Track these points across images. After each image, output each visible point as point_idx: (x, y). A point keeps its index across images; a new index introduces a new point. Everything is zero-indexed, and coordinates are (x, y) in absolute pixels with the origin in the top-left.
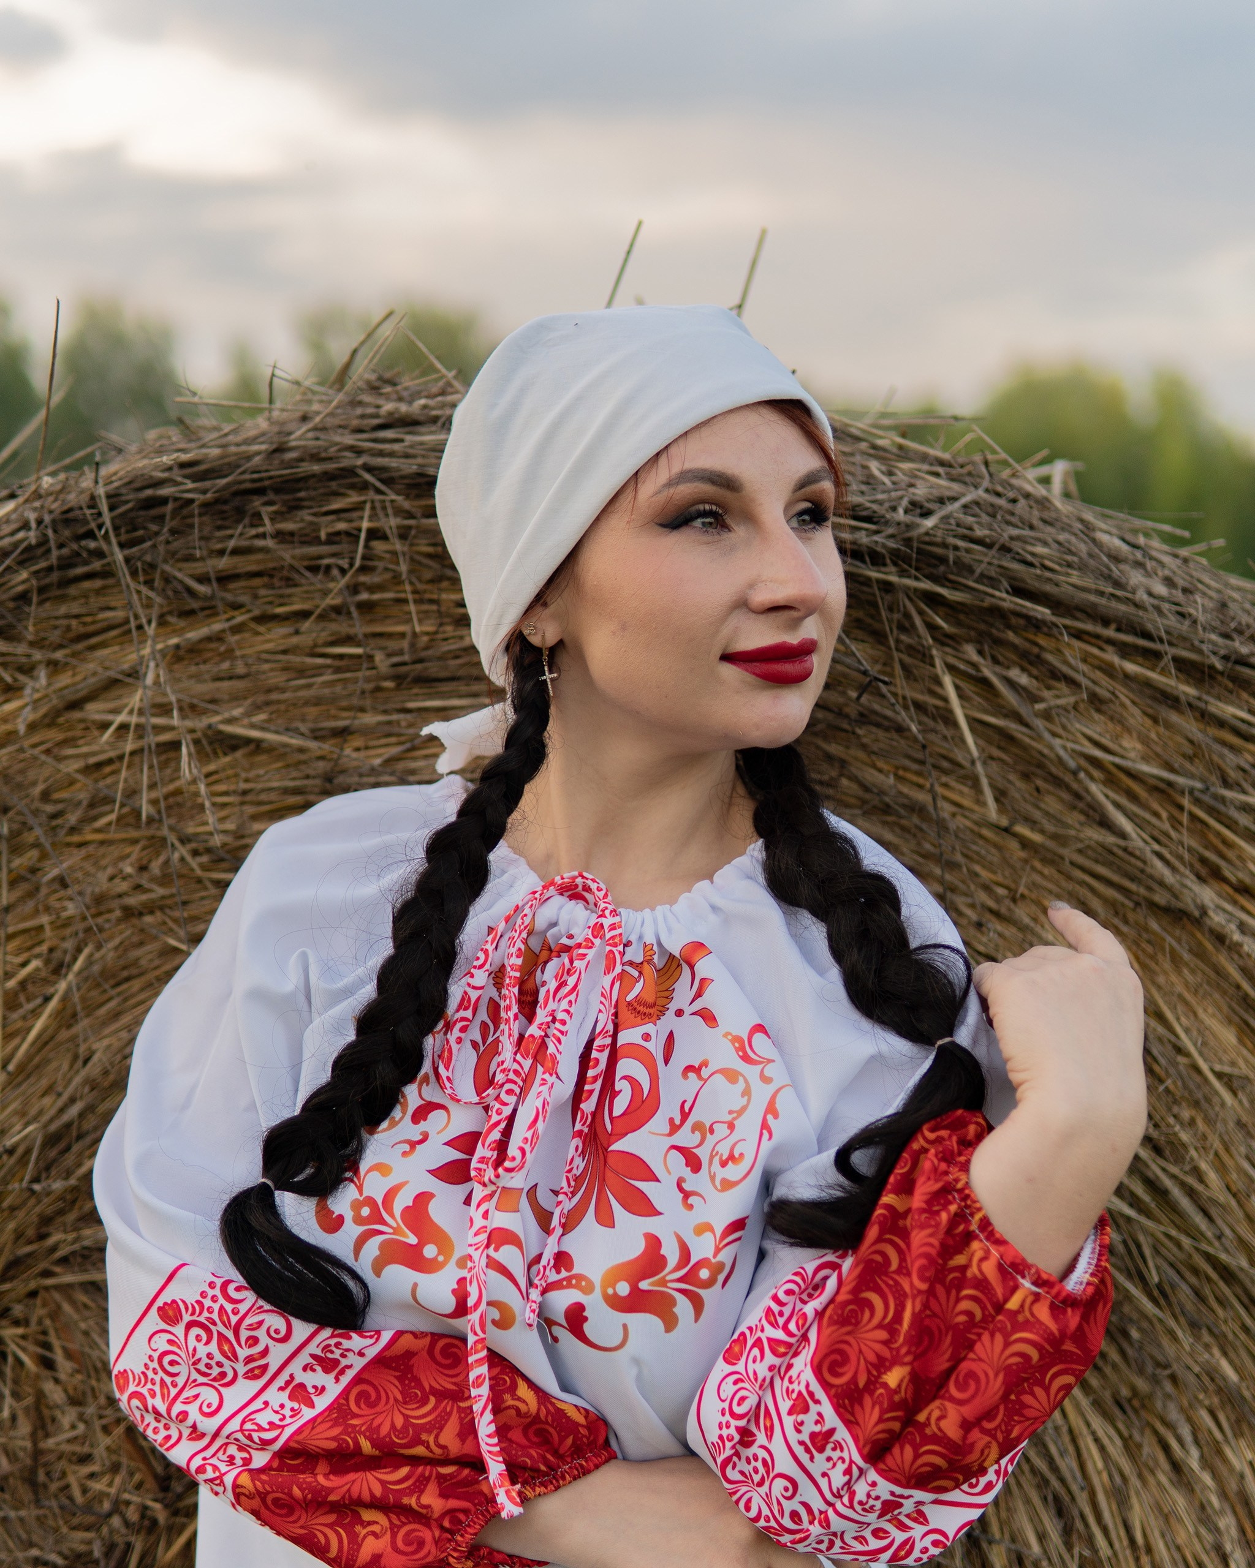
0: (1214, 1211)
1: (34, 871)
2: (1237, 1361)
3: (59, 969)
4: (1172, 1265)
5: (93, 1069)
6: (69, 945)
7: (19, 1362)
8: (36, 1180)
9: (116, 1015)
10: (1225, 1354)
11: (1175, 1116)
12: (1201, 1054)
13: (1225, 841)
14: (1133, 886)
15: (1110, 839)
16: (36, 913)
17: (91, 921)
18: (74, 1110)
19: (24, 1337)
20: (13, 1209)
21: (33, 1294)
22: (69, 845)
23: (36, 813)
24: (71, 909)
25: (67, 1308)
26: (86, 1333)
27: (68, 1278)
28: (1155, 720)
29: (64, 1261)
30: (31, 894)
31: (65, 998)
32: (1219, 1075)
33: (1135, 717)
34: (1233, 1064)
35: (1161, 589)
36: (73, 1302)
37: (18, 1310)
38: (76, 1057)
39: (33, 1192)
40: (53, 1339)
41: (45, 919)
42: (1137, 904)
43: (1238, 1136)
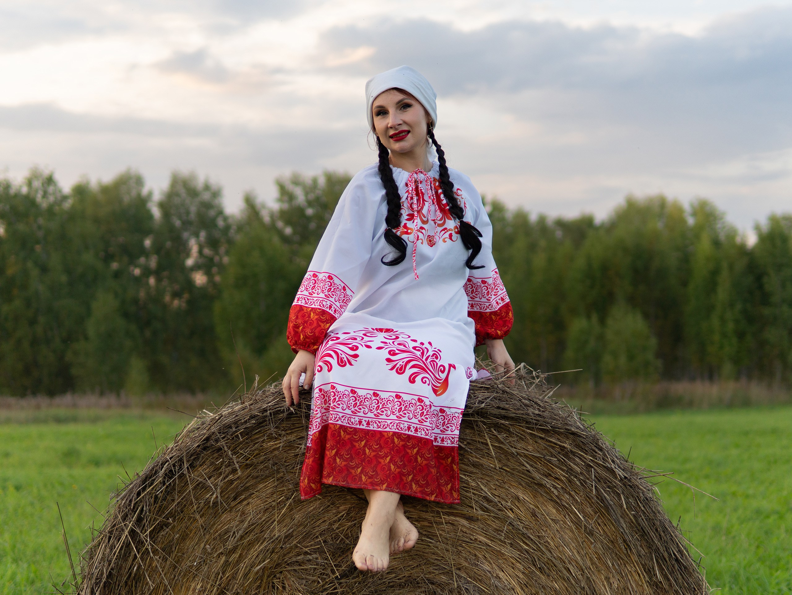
0: (552, 551)
1: (282, 478)
2: (558, 584)
3: (288, 499)
4: (543, 563)
5: (296, 521)
6: (290, 494)
7: (278, 588)
8: (283, 545)
9: (300, 510)
10: (556, 583)
11: (542, 530)
12: (547, 515)
13: (552, 468)
14: (530, 479)
15: (525, 468)
16: (283, 486)
17: (294, 489)
18: (291, 530)
19: (279, 582)
20: (277, 552)
21: (281, 572)
22: (290, 472)
23: (283, 465)
24: (291, 487)
25: (289, 576)
26: (293, 581)
27: (290, 568)
28: (536, 442)
29: (288, 564)
30: (281, 483)
31: (289, 505)
32: (552, 520)
33: (531, 441)
34: (555, 517)
35: (537, 412)
36: (290, 574)
37: (278, 575)
38: (292, 518)
39: (282, 548)
40: (285, 582)
41: (285, 488)
42: (531, 482)
43: (557, 533)
